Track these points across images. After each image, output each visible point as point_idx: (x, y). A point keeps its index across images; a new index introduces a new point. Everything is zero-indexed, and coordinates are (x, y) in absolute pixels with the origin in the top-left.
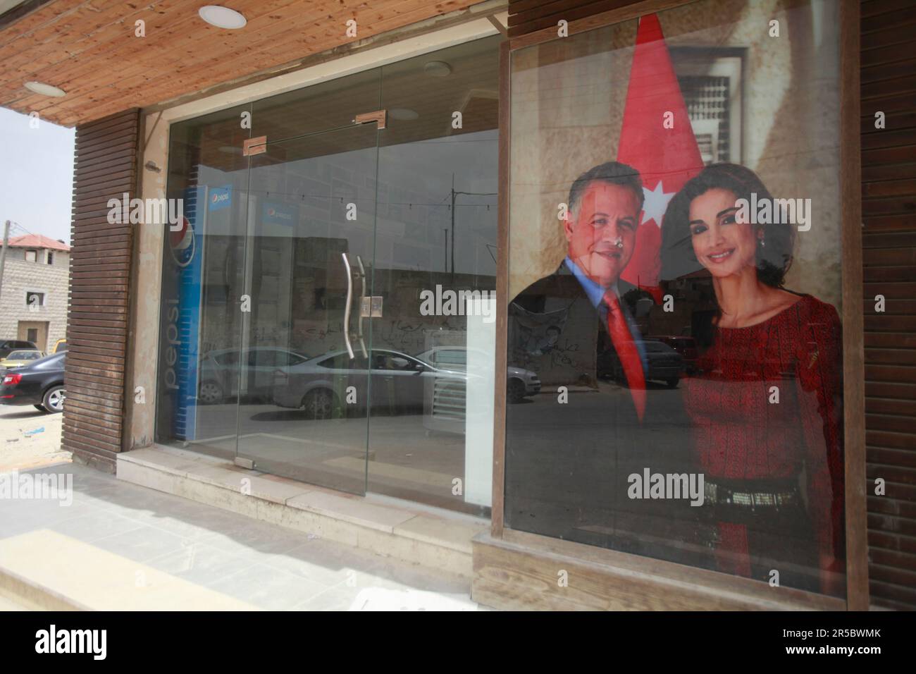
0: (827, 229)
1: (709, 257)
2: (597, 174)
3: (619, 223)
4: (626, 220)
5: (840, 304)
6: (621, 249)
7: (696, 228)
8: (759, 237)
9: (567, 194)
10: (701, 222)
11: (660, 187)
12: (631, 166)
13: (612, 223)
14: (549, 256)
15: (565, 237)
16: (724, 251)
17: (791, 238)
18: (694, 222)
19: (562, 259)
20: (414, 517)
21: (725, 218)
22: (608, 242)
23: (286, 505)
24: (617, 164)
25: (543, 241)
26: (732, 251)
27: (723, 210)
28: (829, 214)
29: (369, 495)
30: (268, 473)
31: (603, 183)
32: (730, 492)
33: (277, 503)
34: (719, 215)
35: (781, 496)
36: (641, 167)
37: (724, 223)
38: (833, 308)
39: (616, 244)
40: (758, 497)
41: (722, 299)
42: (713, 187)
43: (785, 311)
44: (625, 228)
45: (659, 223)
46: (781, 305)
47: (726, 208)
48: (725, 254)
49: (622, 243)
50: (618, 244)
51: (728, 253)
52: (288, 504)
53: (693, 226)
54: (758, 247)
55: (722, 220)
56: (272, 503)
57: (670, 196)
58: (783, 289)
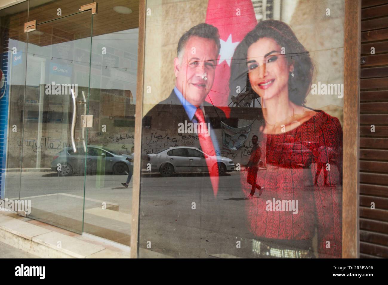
0: (335, 63)
1: (259, 85)
2: (193, 32)
3: (206, 64)
4: (209, 62)
5: (342, 117)
6: (206, 81)
7: (251, 66)
8: (291, 70)
9: (176, 46)
10: (254, 61)
11: (230, 38)
12: (213, 25)
13: (201, 64)
14: (166, 87)
15: (174, 74)
16: (268, 81)
17: (311, 70)
18: (250, 62)
19: (173, 88)
20: (104, 249)
21: (269, 58)
22: (199, 77)
23: (32, 240)
24: (205, 25)
25: (162, 77)
26: (273, 80)
27: (268, 52)
28: (336, 53)
29: (84, 235)
30: (34, 220)
31: (197, 38)
32: (268, 247)
33: (28, 239)
34: (266, 56)
35: (301, 252)
36: (218, 25)
37: (269, 62)
38: (337, 121)
39: (203, 77)
40: (286, 252)
41: (266, 114)
42: (262, 37)
43: (306, 123)
44: (209, 67)
45: (229, 63)
46: (304, 118)
47: (270, 51)
48: (269, 83)
49: (207, 77)
50: (205, 77)
51: (271, 82)
52: (33, 240)
53: (249, 64)
54: (290, 77)
55: (267, 59)
56: (25, 239)
57: (237, 44)
58: (305, 106)
